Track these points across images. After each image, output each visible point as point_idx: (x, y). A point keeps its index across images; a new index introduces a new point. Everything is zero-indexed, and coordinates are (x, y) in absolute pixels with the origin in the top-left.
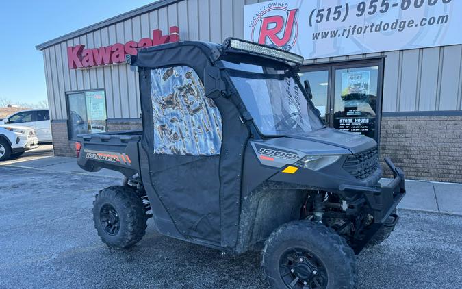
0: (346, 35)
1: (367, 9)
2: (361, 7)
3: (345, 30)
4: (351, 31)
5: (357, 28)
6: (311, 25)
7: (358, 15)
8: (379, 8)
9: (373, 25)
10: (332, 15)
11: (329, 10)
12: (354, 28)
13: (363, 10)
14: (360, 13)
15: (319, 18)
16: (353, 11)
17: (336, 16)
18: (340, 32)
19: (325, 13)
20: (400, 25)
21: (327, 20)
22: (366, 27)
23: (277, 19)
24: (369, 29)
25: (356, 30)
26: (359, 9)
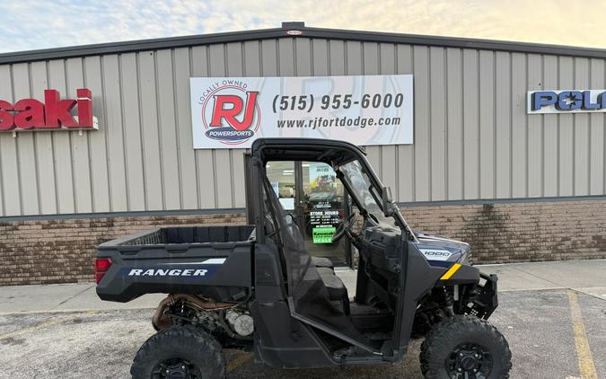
0: (312, 126)
1: (331, 104)
2: (326, 100)
3: (311, 121)
4: (318, 122)
5: (323, 120)
6: (275, 112)
7: (323, 108)
8: (342, 104)
9: (337, 120)
10: (297, 104)
11: (294, 98)
12: (320, 121)
13: (328, 103)
14: (325, 105)
15: (284, 106)
16: (318, 104)
17: (302, 105)
18: (307, 123)
19: (290, 101)
20: (361, 122)
21: (292, 108)
22: (332, 121)
23: (235, 100)
24: (334, 123)
25: (322, 123)
26: (323, 102)
